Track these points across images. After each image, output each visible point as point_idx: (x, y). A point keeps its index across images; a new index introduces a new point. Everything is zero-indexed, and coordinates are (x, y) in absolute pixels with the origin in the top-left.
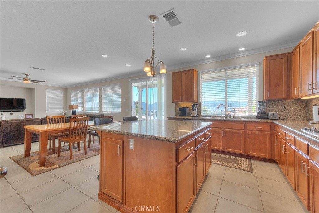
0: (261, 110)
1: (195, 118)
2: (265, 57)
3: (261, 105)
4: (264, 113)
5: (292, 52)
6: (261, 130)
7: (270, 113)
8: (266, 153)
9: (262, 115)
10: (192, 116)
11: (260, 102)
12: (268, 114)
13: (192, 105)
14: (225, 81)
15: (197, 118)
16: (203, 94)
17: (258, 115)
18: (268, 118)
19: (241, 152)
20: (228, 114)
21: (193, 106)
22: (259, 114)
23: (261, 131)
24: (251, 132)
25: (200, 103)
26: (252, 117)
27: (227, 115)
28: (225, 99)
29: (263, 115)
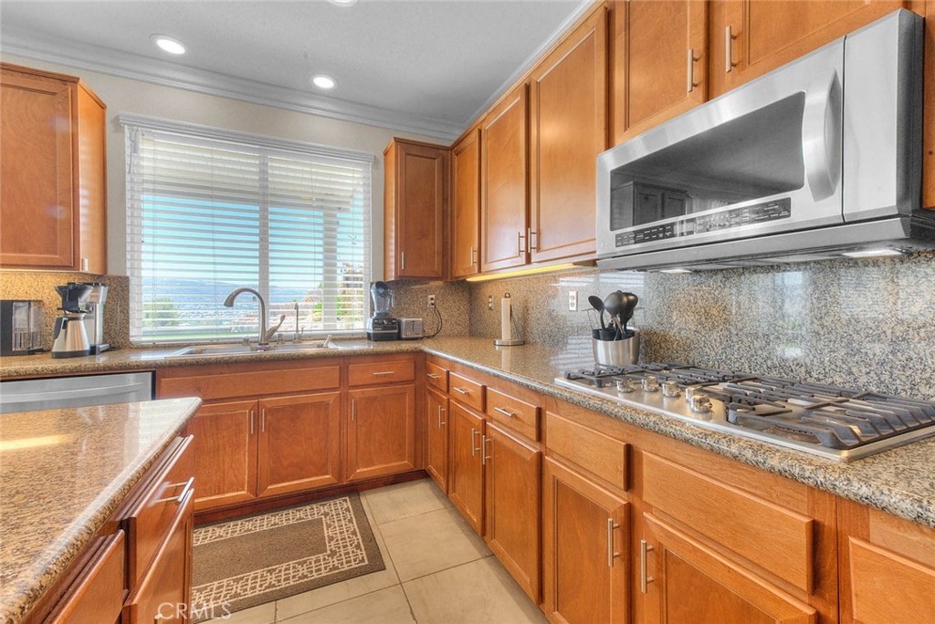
0: (382, 311)
1: (86, 362)
2: (393, 140)
3: (380, 295)
4: (390, 320)
5: (451, 149)
6: (392, 380)
7: (404, 320)
8: (401, 457)
9: (385, 328)
10: (60, 355)
11: (379, 285)
12: (399, 323)
13: (61, 290)
14: (257, 208)
15: (101, 360)
16: (145, 231)
17: (374, 328)
18: (398, 338)
19: (326, 479)
20: (274, 330)
21: (71, 295)
22: (375, 324)
23: (391, 383)
24: (363, 392)
25: (127, 279)
26: (353, 334)
27: (269, 337)
28: (257, 276)
29: (387, 329)
